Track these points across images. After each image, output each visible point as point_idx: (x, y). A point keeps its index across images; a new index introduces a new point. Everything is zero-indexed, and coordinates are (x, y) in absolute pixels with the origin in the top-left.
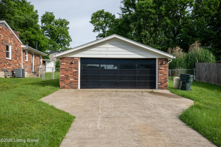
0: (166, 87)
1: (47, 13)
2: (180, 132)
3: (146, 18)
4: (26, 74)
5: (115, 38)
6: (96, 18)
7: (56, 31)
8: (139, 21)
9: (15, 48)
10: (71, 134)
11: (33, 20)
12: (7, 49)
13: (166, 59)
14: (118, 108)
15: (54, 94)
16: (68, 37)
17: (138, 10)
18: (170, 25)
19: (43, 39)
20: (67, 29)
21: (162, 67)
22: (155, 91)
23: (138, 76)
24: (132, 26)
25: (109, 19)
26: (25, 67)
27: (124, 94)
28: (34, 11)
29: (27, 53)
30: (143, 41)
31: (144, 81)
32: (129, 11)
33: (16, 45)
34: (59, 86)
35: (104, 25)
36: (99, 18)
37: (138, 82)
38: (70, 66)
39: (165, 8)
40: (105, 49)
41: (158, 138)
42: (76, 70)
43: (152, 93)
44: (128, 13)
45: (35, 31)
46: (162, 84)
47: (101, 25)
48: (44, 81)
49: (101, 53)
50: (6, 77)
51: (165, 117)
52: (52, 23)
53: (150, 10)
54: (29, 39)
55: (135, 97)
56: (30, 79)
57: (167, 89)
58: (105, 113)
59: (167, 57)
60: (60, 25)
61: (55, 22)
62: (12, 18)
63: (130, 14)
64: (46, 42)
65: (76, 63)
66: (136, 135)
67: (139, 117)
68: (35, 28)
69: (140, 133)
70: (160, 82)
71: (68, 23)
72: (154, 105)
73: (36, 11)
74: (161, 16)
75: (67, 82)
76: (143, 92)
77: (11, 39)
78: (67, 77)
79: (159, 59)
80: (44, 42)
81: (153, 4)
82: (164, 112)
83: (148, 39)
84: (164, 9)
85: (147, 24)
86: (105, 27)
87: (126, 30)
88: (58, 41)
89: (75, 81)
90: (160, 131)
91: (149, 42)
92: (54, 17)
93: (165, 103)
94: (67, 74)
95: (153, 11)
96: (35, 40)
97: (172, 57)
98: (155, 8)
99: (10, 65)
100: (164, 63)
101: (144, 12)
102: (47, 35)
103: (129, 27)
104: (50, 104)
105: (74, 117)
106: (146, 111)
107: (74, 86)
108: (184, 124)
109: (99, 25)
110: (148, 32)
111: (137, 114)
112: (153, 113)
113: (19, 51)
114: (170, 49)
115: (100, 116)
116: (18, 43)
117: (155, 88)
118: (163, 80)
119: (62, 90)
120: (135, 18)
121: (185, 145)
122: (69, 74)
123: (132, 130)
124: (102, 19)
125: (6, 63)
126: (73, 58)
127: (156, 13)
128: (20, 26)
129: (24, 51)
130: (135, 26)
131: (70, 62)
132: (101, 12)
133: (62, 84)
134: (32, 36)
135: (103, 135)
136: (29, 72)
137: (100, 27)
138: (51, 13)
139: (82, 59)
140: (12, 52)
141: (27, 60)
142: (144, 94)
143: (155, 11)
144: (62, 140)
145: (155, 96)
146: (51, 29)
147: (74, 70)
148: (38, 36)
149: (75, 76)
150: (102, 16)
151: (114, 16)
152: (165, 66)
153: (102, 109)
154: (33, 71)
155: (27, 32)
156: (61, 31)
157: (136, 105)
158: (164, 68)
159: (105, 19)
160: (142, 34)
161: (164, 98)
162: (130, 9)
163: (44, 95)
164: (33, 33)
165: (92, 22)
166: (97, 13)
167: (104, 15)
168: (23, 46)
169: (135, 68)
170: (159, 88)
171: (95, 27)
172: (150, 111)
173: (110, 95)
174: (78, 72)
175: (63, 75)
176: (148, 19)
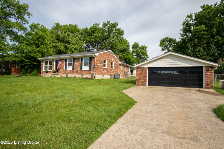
0: (212, 87)
1: (135, 43)
2: (208, 121)
3: (200, 38)
4: (121, 77)
5: (170, 54)
6: (163, 43)
7: (139, 53)
8: (194, 41)
9: (115, 63)
10: (130, 111)
11: (127, 48)
12: (112, 64)
13: (212, 67)
14: (167, 100)
15: (132, 88)
16: (147, 55)
17: (193, 34)
18: (221, 41)
19: (132, 58)
20: (146, 51)
21: (208, 73)
22: (202, 90)
23: (188, 79)
24: (188, 45)
25: (172, 42)
26: (121, 73)
27: (176, 90)
28: (128, 43)
29: (122, 66)
30: (197, 54)
31: (193, 82)
32: (187, 35)
33: (116, 62)
34: (135, 84)
35: (169, 46)
36: (165, 42)
37: (188, 83)
38: (142, 73)
39: (217, 29)
40: (164, 62)
41: (187, 122)
42: (145, 75)
43: (199, 91)
44: (186, 37)
45: (128, 54)
46: (208, 85)
47: (166, 46)
48: (129, 81)
49: (161, 64)
50: (111, 78)
51: (200, 109)
52: (138, 48)
53: (203, 32)
54: (125, 58)
55: (183, 93)
56: (122, 80)
57: (213, 89)
58: (156, 101)
59: (213, 65)
60: (142, 49)
61: (139, 48)
62: (117, 48)
63: (187, 37)
64: (133, 59)
65: (145, 71)
66: (171, 118)
67: (179, 106)
68: (128, 52)
69: (175, 117)
70: (206, 84)
71: (147, 47)
72: (196, 99)
73: (129, 43)
74: (213, 36)
75: (140, 81)
76: (191, 90)
77: (113, 59)
78: (140, 79)
79: (206, 67)
80: (132, 59)
81: (206, 28)
82: (201, 105)
83: (201, 53)
84: (215, 30)
85: (201, 43)
86: (169, 48)
87: (184, 48)
88: (141, 58)
89: (145, 81)
90: (191, 118)
91: (203, 54)
92: (139, 45)
93: (206, 99)
94: (140, 77)
95: (206, 33)
96: (128, 59)
97: (217, 65)
98: (207, 31)
99: (113, 72)
100: (210, 70)
101: (198, 34)
102: (135, 55)
103: (187, 46)
104: (126, 94)
105: (136, 102)
106: (187, 103)
107: (144, 84)
108: (215, 115)
109: (165, 46)
110: (201, 48)
111: (179, 104)
112: (192, 105)
113: (118, 65)
114: (221, 59)
115: (152, 103)
116: (117, 61)
117: (202, 87)
118: (209, 82)
119: (137, 86)
120: (191, 39)
121: (208, 131)
122: (141, 77)
123: (170, 115)
124: (167, 43)
125: (111, 71)
126: (144, 68)
127: (208, 34)
128: (120, 52)
129: (120, 65)
130: (191, 44)
131: (142, 70)
132: (167, 38)
133: (137, 83)
134: (126, 57)
135: (148, 115)
136: (123, 76)
137: (165, 48)
138: (137, 43)
139: (149, 68)
140: (114, 66)
141: (122, 70)
142: (191, 91)
143: (207, 32)
144: (124, 114)
145: (201, 93)
146: (137, 52)
147: (144, 75)
148: (129, 56)
149: (145, 78)
150: (167, 41)
151: (175, 40)
152: (211, 72)
153: (155, 99)
154: (125, 75)
155: (123, 54)
156: (142, 52)
157: (181, 98)
158: (210, 73)
159: (169, 42)
160: (197, 50)
161: (207, 96)
162: (188, 34)
163: (126, 89)
164: (127, 55)
165: (160, 45)
166: (164, 39)
167: (168, 40)
168: (120, 62)
169: (186, 73)
170: (206, 88)
171: (162, 48)
172: (191, 103)
173: (165, 90)
174: (146, 76)
175: (138, 78)
176: (201, 39)
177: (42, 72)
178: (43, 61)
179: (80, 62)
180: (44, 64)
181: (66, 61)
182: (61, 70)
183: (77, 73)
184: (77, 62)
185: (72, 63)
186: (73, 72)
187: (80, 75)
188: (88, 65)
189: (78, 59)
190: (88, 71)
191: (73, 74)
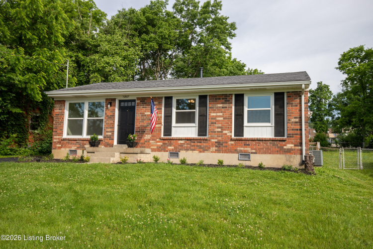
177: (59, 142)
178: (62, 101)
179: (233, 107)
180: (67, 113)
181: (168, 105)
182: (147, 137)
183: (221, 146)
184: (219, 110)
185: (197, 110)
186: (204, 144)
187: (236, 156)
188: (269, 121)
189: (223, 97)
190: (273, 140)
191: (203, 150)
